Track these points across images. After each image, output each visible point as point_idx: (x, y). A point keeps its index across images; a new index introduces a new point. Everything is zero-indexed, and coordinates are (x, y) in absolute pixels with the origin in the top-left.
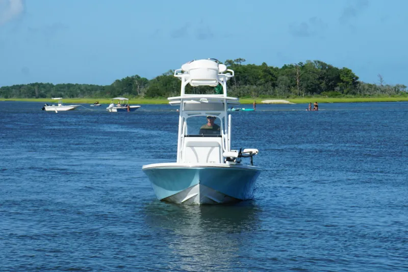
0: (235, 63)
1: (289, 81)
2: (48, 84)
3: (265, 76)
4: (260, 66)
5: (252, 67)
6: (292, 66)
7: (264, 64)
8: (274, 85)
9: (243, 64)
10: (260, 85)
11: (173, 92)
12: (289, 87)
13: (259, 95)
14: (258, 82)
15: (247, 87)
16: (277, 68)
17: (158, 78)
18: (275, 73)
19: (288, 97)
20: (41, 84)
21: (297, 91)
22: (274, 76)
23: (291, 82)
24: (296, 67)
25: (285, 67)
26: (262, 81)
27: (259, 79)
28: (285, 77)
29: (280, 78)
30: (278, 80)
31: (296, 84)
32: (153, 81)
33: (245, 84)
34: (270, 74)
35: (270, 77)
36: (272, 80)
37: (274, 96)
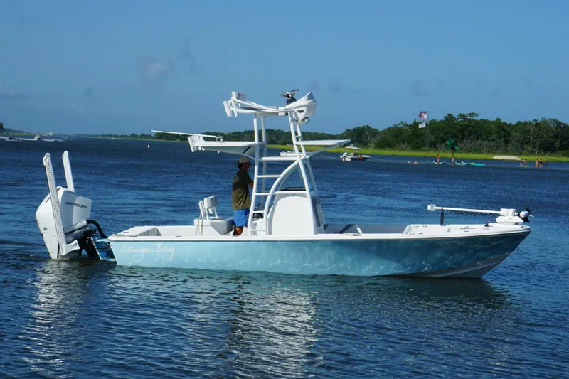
0: (468, 117)
1: (522, 138)
2: (279, 131)
3: (498, 132)
4: (493, 122)
5: (485, 122)
6: (526, 123)
7: (498, 119)
8: (507, 142)
9: (475, 118)
10: (492, 140)
11: (403, 143)
12: (522, 144)
13: (490, 151)
14: (490, 138)
15: (479, 142)
16: (511, 124)
17: (389, 129)
18: (508, 129)
19: (520, 154)
20: (273, 130)
21: (530, 148)
22: (507, 132)
23: (525, 139)
24: (530, 123)
25: (519, 123)
26: (495, 136)
27: (492, 135)
28: (518, 134)
29: (513, 134)
30: (511, 137)
31: (529, 142)
32: (384, 132)
33: (477, 139)
34: (504, 130)
35: (503, 133)
36: (505, 136)
37: (506, 153)
